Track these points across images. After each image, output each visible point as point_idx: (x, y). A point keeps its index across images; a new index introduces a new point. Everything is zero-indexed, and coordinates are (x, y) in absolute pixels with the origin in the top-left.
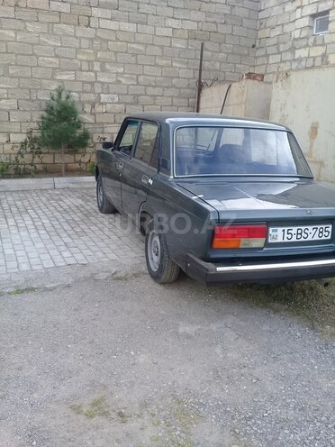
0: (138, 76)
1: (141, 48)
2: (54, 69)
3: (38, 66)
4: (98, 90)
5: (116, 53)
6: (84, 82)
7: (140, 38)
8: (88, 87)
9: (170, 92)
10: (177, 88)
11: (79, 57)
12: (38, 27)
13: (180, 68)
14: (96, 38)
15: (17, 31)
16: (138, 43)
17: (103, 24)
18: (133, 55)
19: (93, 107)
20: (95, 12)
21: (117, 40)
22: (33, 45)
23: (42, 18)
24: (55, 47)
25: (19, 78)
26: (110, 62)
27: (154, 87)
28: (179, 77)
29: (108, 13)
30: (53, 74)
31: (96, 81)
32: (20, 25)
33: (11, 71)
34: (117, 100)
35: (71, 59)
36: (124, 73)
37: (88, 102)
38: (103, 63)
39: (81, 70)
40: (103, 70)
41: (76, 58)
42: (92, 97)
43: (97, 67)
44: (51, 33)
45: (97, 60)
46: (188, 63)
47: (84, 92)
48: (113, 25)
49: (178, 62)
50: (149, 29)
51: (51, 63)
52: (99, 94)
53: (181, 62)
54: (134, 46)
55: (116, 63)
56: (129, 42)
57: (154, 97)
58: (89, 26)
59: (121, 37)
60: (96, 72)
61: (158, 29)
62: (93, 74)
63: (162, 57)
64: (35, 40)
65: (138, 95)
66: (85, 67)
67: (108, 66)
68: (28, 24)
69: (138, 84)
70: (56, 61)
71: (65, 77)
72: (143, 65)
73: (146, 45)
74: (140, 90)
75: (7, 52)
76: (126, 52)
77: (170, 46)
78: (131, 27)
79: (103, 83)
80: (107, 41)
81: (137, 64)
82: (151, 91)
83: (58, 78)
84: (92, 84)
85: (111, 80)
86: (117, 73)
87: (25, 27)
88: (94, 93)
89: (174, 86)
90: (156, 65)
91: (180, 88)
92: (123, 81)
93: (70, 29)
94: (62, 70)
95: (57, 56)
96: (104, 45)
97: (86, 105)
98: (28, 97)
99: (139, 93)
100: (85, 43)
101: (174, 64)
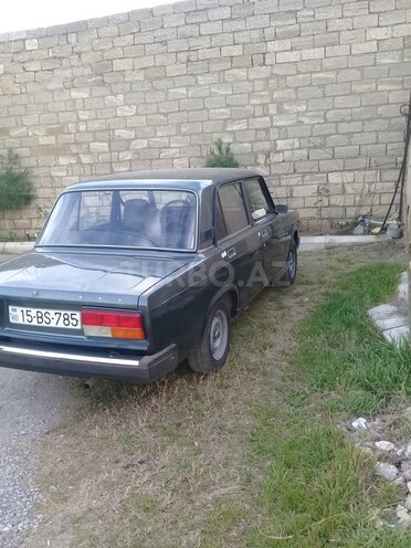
0: (326, 112)
1: (331, 75)
2: (225, 120)
3: (210, 120)
4: (273, 136)
5: (296, 89)
6: (257, 130)
7: (329, 64)
8: (262, 135)
9: (374, 125)
10: (386, 118)
11: (253, 102)
12: (209, 79)
13: (390, 91)
14: (273, 75)
15: (188, 87)
16: (327, 70)
17: (280, 58)
18: (319, 86)
19: (268, 156)
20: (272, 46)
21: (299, 72)
22: (204, 98)
23: (213, 68)
24: (226, 96)
25: (190, 135)
26: (289, 101)
27: (349, 122)
28: (388, 104)
29: (287, 44)
30: (224, 126)
31: (272, 127)
32: (191, 80)
33: (183, 129)
34: (297, 145)
35: (243, 106)
36: (307, 111)
37: (262, 152)
38: (280, 104)
39: (254, 116)
40: (280, 111)
41: (249, 104)
42: (267, 146)
43: (273, 110)
44: (222, 82)
45: (273, 102)
46: (403, 82)
47: (258, 141)
48: (293, 56)
49: (387, 83)
50: (342, 50)
51: (223, 114)
52: (275, 141)
53: (392, 83)
54: (321, 75)
55: (297, 100)
56: (314, 72)
57: (350, 134)
58: (264, 64)
59: (303, 67)
60: (271, 117)
61: (354, 46)
62: (267, 119)
63: (362, 81)
64: (206, 93)
65: (325, 136)
66: (259, 111)
67: (286, 107)
68: (199, 78)
69: (326, 121)
70: (227, 111)
71: (236, 127)
72: (334, 97)
73: (337, 70)
74: (330, 128)
75: (179, 111)
76: (310, 85)
77: (375, 65)
78: (317, 53)
79: (280, 128)
80: (285, 77)
81: (324, 96)
82: (344, 127)
83: (229, 129)
84: (267, 130)
85: (290, 123)
86: (298, 113)
87: (196, 82)
88: (269, 140)
89: (380, 117)
90: (352, 93)
91: (390, 118)
92: (306, 120)
93: (241, 73)
94: (233, 120)
95: (228, 106)
96: (282, 82)
97: (259, 156)
98: (199, 154)
99: (326, 132)
100: (259, 85)
101: (380, 87)
